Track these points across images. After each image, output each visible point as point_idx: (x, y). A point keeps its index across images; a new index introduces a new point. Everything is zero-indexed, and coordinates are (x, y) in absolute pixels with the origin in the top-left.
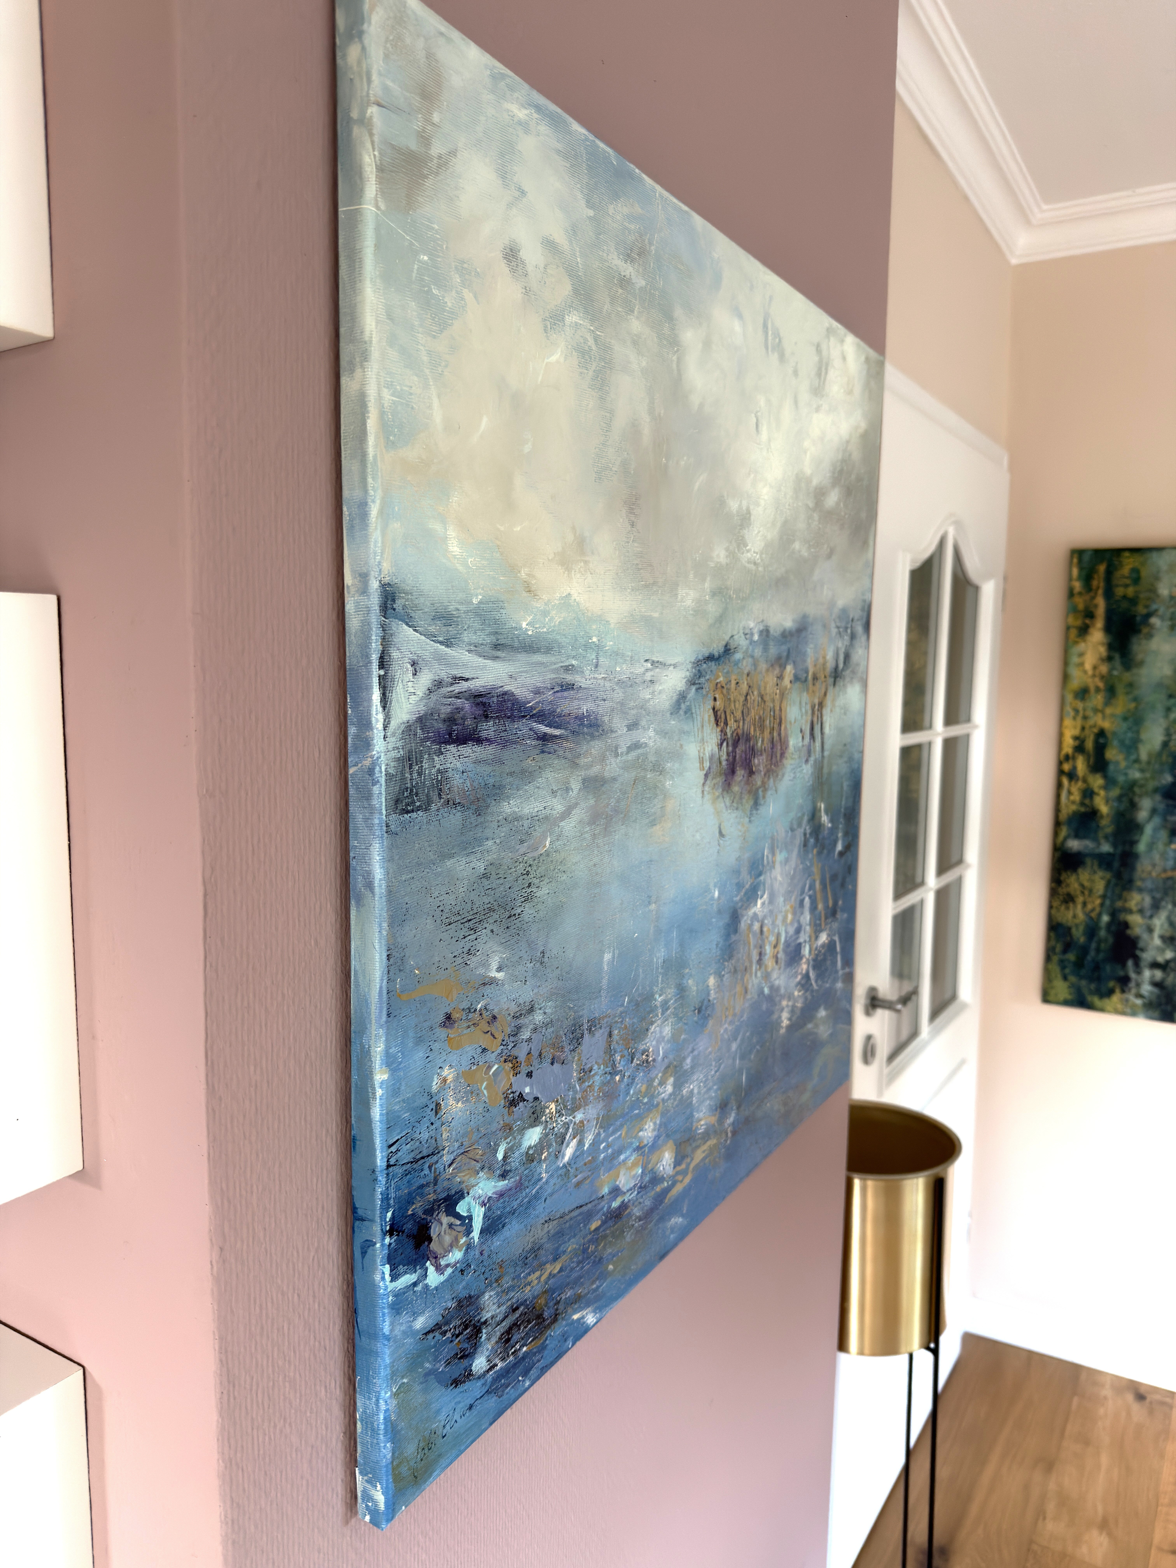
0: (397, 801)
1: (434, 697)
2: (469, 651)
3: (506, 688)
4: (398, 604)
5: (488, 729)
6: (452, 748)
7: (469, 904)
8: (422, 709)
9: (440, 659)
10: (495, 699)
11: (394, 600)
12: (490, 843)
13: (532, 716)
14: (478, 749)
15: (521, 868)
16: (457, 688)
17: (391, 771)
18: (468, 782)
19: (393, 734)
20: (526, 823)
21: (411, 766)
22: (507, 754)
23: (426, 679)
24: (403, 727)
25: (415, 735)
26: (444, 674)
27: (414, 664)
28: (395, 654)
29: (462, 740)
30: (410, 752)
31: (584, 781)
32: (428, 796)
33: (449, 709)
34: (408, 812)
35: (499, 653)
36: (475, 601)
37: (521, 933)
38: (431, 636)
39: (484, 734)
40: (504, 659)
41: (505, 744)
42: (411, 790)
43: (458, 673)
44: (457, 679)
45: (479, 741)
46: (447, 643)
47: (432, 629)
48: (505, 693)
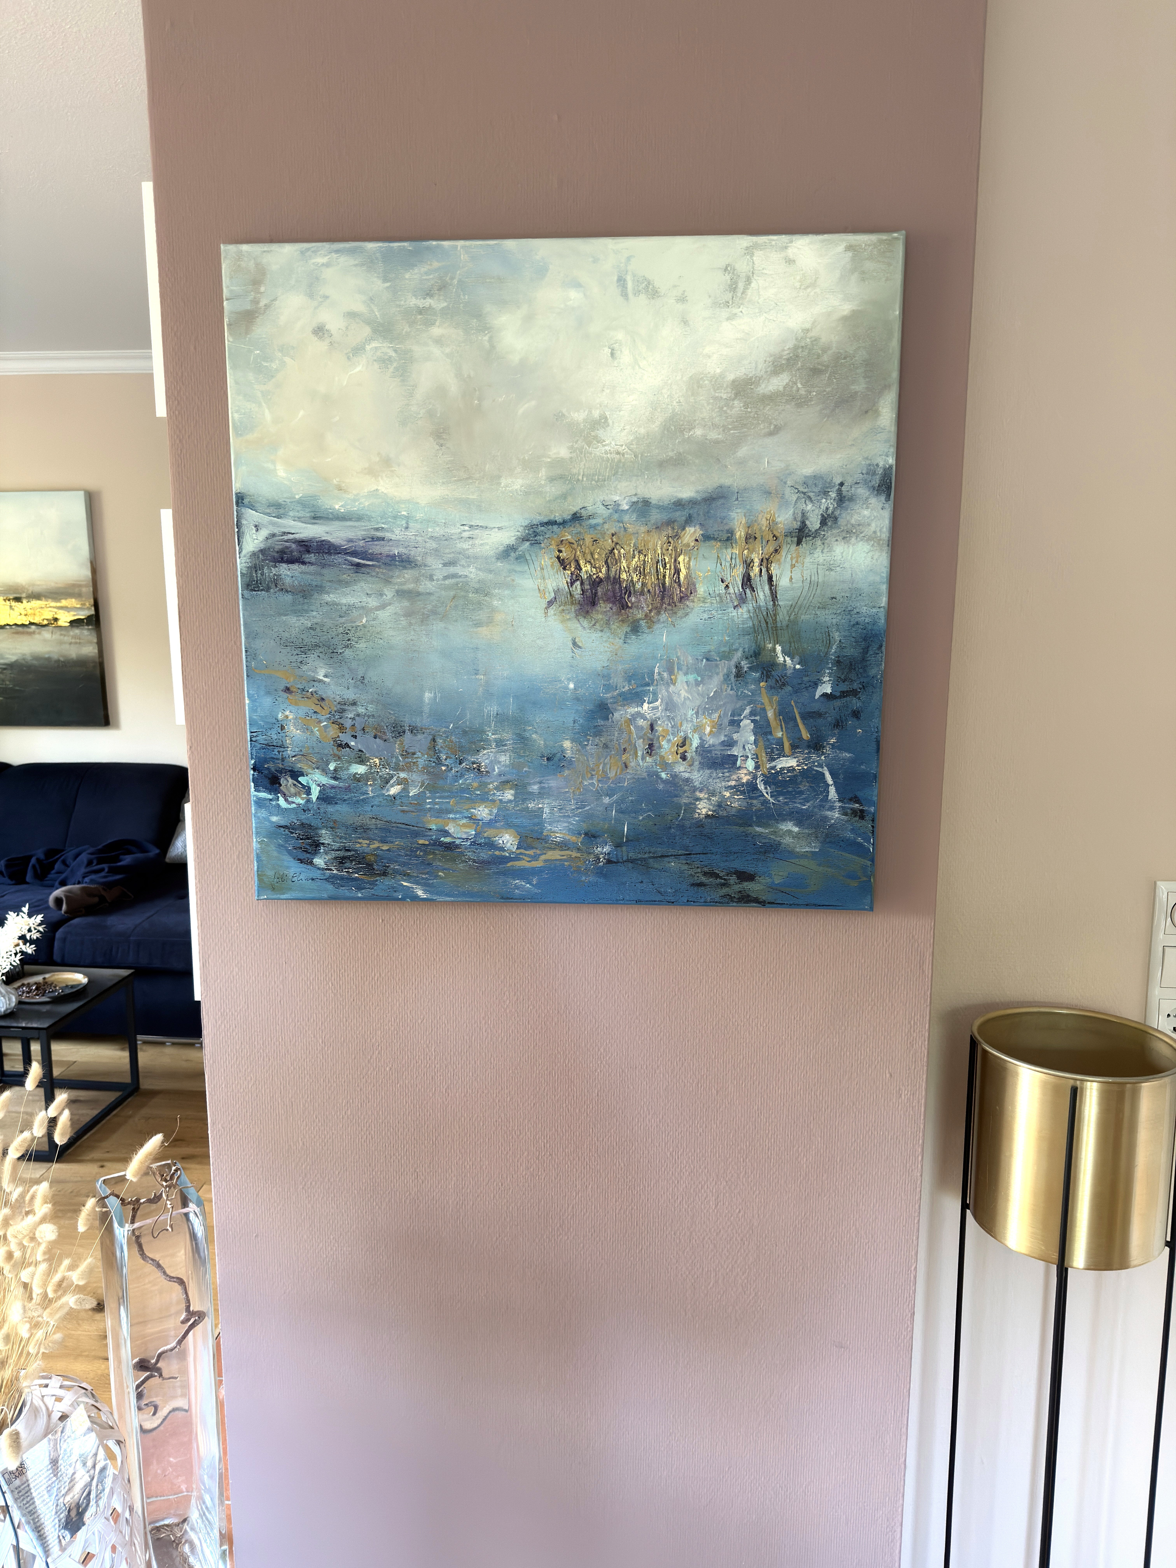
0: (248, 585)
1: (270, 541)
2: (294, 520)
3: (323, 539)
4: (246, 501)
5: (311, 557)
6: (284, 565)
7: (301, 640)
8: (262, 546)
9: (274, 524)
10: (315, 544)
11: (243, 500)
12: (314, 613)
13: (347, 553)
14: (303, 567)
15: (341, 630)
16: (286, 537)
17: (244, 572)
18: (296, 582)
19: (245, 556)
20: (344, 608)
21: (256, 571)
22: (325, 571)
23: (264, 533)
24: (250, 554)
25: (258, 557)
26: (276, 531)
27: (256, 526)
28: (244, 522)
29: (291, 561)
30: (255, 564)
31: (397, 592)
32: (268, 585)
33: (280, 547)
34: (255, 591)
35: (316, 521)
36: (297, 497)
37: (343, 663)
38: (268, 514)
39: (307, 560)
40: (321, 524)
41: (324, 566)
42: (257, 582)
43: (287, 530)
44: (284, 533)
45: (304, 563)
46: (278, 517)
47: (268, 511)
48: (323, 541)
